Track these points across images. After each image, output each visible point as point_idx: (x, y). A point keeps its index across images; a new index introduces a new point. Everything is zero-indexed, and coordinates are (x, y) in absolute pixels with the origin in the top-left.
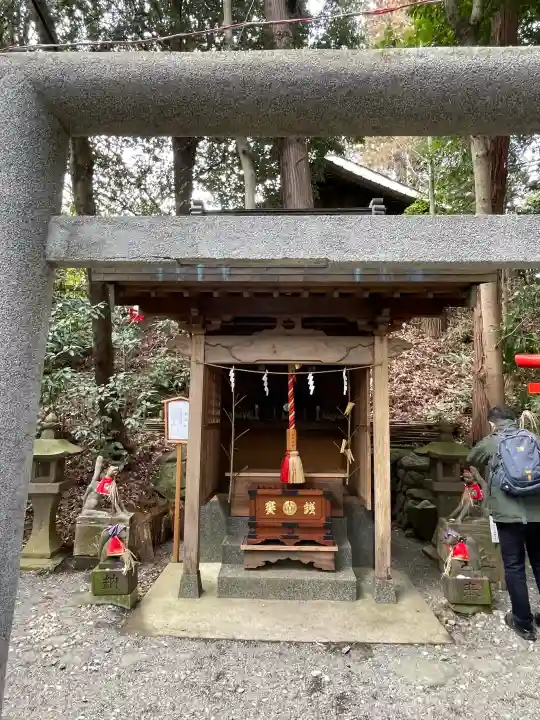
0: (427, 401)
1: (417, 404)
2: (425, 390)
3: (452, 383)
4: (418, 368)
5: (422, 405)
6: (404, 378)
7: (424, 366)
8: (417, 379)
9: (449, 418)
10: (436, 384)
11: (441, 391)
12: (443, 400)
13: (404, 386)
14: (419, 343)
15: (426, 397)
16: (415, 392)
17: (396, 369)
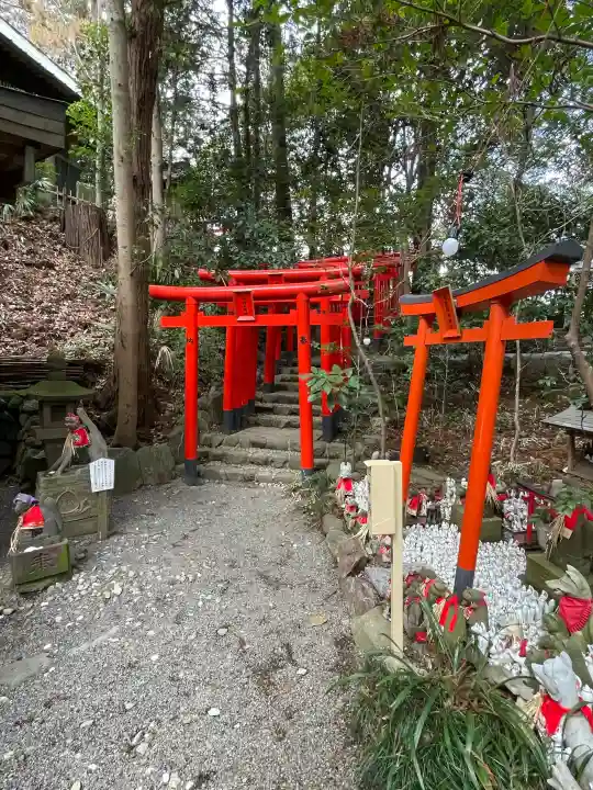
0: (72, 335)
1: (59, 338)
2: (72, 322)
3: (106, 317)
4: (67, 297)
5: (66, 340)
6: (47, 307)
7: (76, 296)
8: (65, 309)
9: (94, 354)
10: (86, 316)
11: (90, 324)
12: (92, 334)
13: (45, 317)
14: (75, 270)
15: (72, 330)
16: (59, 325)
17: (37, 296)
